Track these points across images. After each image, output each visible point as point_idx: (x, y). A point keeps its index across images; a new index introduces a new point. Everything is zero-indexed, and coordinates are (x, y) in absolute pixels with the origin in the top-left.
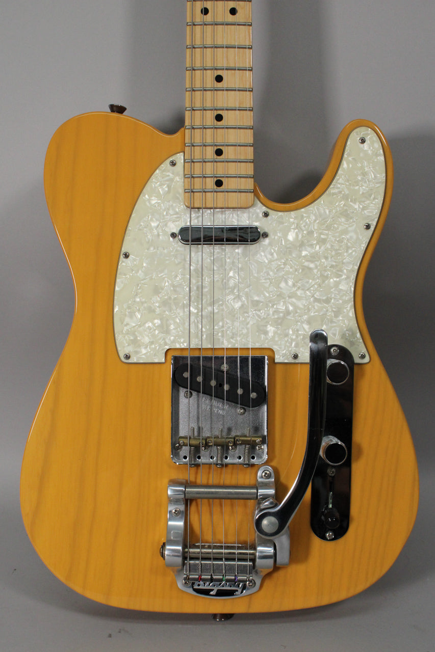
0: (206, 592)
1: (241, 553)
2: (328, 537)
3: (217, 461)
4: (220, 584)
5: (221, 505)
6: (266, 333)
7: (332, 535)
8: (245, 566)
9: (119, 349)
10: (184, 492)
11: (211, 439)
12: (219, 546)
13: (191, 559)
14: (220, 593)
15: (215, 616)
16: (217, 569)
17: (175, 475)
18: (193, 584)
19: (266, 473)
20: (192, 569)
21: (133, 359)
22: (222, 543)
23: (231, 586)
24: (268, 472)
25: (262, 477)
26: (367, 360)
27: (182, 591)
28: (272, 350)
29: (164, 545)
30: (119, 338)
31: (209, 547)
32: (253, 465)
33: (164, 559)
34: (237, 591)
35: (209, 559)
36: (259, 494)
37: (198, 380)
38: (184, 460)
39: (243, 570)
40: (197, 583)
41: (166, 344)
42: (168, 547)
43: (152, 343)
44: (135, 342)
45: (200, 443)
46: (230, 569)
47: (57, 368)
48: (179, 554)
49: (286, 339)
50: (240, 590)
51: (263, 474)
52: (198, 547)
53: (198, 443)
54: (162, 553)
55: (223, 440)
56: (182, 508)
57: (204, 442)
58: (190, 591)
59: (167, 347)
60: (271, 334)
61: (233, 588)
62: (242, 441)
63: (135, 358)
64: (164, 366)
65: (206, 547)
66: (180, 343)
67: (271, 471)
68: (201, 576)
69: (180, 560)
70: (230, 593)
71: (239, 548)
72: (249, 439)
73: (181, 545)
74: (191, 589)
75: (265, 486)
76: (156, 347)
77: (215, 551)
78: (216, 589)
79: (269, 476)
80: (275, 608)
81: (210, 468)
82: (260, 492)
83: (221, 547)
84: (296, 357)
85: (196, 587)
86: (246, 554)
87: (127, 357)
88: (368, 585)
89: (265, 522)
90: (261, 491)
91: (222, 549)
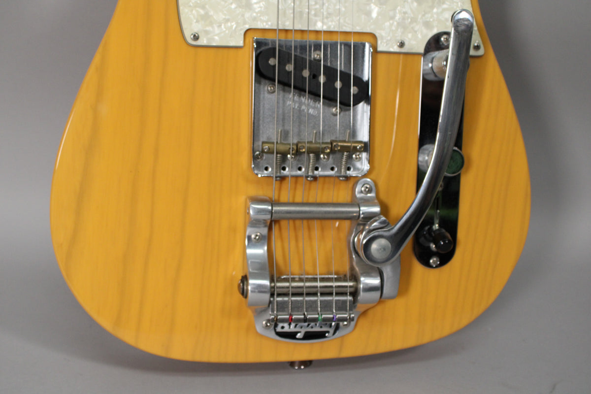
0: (292, 336)
1: (339, 287)
2: (432, 264)
3: (308, 173)
4: (309, 325)
5: (309, 229)
6: (368, 13)
7: (437, 261)
8: (345, 302)
9: (184, 26)
10: (271, 212)
11: (304, 145)
12: (312, 278)
13: (279, 295)
14: (309, 336)
15: (292, 364)
16: (312, 306)
17: (253, 191)
18: (276, 326)
19: (367, 188)
20: (282, 307)
21: (203, 41)
22: (317, 275)
23: (321, 327)
24: (368, 186)
25: (361, 192)
26: (481, 52)
27: (261, 336)
28: (373, 36)
29: (244, 279)
30: (184, 11)
31: (301, 280)
32: (347, 178)
33: (246, 297)
34: (328, 332)
35: (301, 294)
36: (361, 212)
37: (287, 68)
38: (265, 172)
39: (341, 307)
40: (280, 325)
41: (245, 23)
42: (251, 281)
43: (227, 20)
44: (206, 18)
45: (290, 148)
46: (326, 306)
47: (100, 49)
48: (266, 290)
49: (391, 22)
50: (332, 331)
51: (363, 189)
52: (286, 280)
53: (288, 149)
54: (243, 289)
55: (318, 146)
56: (265, 231)
57: (295, 147)
58: (272, 335)
59: (247, 27)
60: (374, 15)
61: (324, 329)
62: (342, 147)
63: (205, 39)
64: (240, 51)
65: (297, 279)
66: (262, 21)
67: (372, 185)
68: (291, 315)
69: (266, 297)
70: (321, 335)
71: (337, 280)
72: (349, 144)
73: (269, 278)
74: (273, 333)
75: (367, 202)
76: (232, 26)
77: (308, 284)
78: (303, 331)
79: (370, 191)
80: (370, 350)
81: (296, 183)
82: (362, 210)
83: (315, 280)
84: (402, 45)
85: (279, 329)
86: (346, 287)
87: (196, 38)
88: (473, 317)
89: (374, 246)
90: (364, 209)
91: (317, 281)
